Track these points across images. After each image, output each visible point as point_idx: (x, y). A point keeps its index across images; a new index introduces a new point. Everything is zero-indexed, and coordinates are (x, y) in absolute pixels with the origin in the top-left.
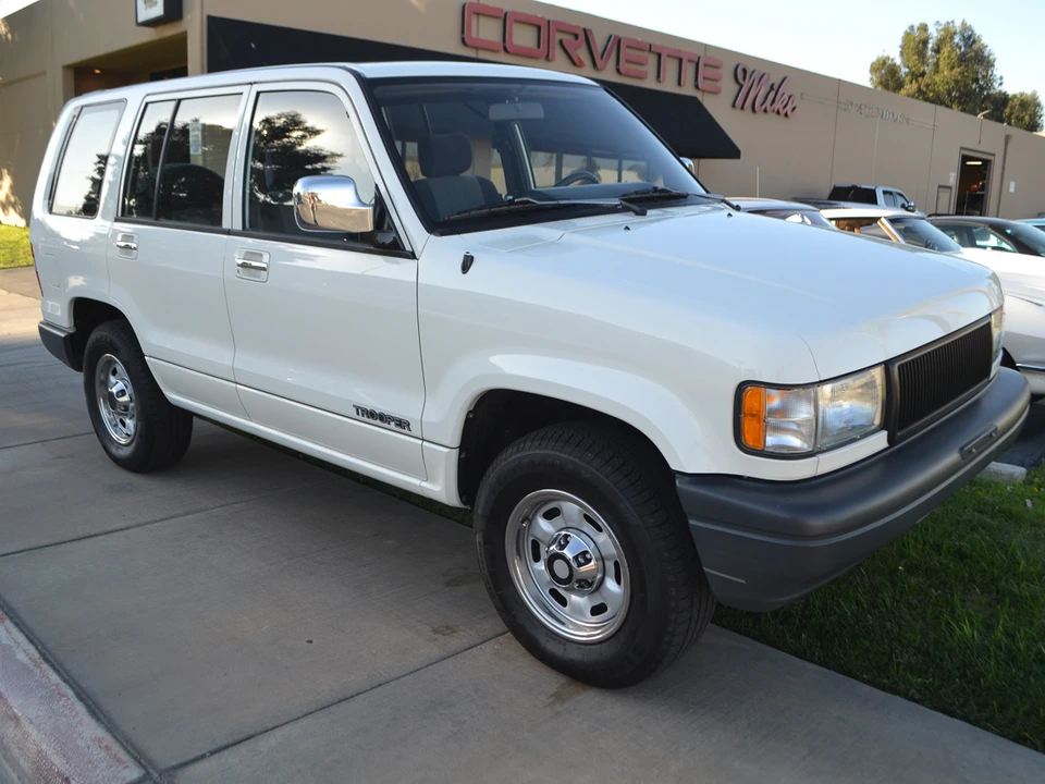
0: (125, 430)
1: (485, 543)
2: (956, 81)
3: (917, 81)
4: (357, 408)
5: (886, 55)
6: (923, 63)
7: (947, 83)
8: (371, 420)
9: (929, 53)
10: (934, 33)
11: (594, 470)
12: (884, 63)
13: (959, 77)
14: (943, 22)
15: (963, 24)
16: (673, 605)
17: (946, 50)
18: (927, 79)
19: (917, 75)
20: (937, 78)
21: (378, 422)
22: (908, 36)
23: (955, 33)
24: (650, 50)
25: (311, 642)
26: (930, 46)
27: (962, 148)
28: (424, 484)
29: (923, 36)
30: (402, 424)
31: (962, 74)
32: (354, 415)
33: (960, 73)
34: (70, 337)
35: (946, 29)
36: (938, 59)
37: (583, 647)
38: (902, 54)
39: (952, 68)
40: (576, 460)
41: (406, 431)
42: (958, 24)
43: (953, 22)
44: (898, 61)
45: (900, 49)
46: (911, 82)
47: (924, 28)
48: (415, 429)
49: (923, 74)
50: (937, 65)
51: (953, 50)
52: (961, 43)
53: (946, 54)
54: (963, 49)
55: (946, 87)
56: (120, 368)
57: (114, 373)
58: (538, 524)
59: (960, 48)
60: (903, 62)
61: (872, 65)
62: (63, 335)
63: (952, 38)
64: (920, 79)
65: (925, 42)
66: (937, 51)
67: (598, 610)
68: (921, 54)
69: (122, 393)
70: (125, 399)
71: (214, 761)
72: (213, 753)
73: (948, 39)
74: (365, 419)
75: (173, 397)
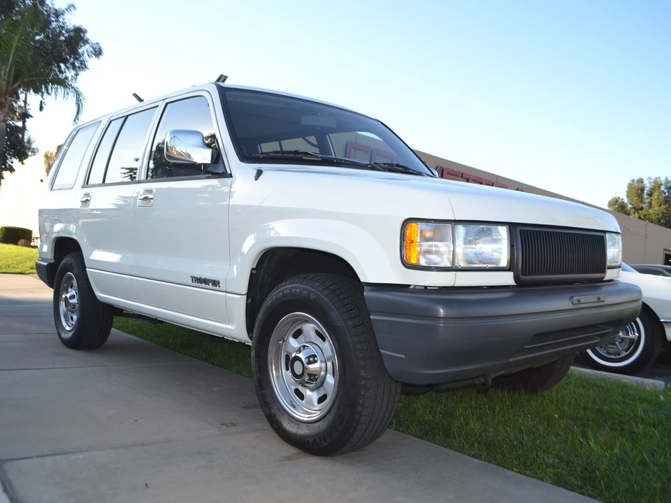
0: (72, 323)
1: (256, 357)
2: (663, 213)
3: (638, 213)
4: (192, 277)
5: (617, 196)
6: (642, 202)
7: (658, 214)
8: (199, 285)
9: (645, 196)
10: (648, 185)
11: (318, 293)
12: (617, 201)
13: (665, 211)
14: (653, 178)
15: (666, 179)
16: (363, 383)
17: (656, 195)
18: (644, 212)
19: (638, 209)
20: (651, 211)
21: (203, 285)
22: (630, 186)
23: (661, 184)
24: (462, 177)
25: (137, 421)
26: (645, 192)
27: (665, 250)
28: (228, 326)
29: (641, 185)
30: (216, 283)
31: (666, 209)
32: (190, 283)
33: (665, 209)
34: (50, 265)
35: (655, 182)
36: (651, 200)
37: (309, 425)
38: (628, 196)
39: (660, 206)
40: (309, 288)
41: (217, 288)
42: (663, 179)
43: (659, 178)
44: (626, 200)
45: (626, 193)
46: (634, 213)
47: (641, 181)
48: (222, 287)
49: (642, 209)
50: (650, 203)
51: (660, 194)
52: (666, 191)
53: (656, 197)
54: (667, 194)
55: (657, 217)
56: (75, 282)
57: (71, 287)
58: (289, 343)
59: (665, 193)
60: (629, 201)
61: (609, 202)
62: (46, 264)
63: (659, 187)
64: (640, 211)
65: (642, 190)
66: (650, 195)
67: (321, 400)
68: (640, 197)
69: (73, 297)
70: (75, 301)
71: (35, 460)
72: (37, 457)
73: (657, 188)
74: (197, 284)
75: (99, 294)
